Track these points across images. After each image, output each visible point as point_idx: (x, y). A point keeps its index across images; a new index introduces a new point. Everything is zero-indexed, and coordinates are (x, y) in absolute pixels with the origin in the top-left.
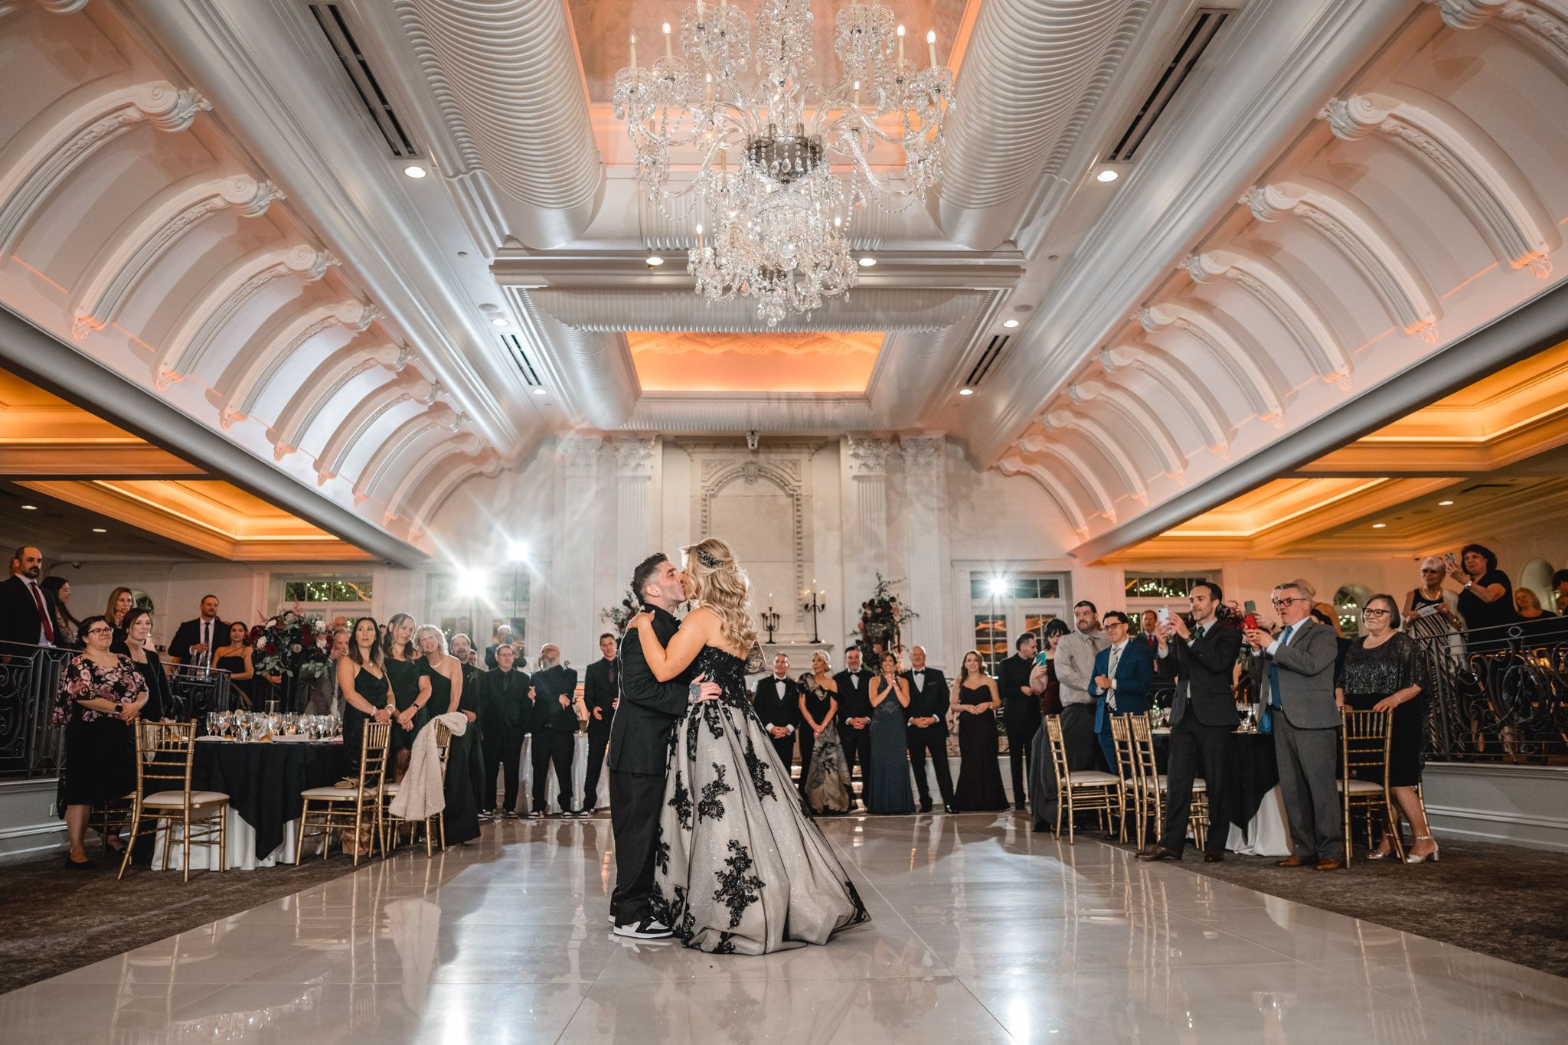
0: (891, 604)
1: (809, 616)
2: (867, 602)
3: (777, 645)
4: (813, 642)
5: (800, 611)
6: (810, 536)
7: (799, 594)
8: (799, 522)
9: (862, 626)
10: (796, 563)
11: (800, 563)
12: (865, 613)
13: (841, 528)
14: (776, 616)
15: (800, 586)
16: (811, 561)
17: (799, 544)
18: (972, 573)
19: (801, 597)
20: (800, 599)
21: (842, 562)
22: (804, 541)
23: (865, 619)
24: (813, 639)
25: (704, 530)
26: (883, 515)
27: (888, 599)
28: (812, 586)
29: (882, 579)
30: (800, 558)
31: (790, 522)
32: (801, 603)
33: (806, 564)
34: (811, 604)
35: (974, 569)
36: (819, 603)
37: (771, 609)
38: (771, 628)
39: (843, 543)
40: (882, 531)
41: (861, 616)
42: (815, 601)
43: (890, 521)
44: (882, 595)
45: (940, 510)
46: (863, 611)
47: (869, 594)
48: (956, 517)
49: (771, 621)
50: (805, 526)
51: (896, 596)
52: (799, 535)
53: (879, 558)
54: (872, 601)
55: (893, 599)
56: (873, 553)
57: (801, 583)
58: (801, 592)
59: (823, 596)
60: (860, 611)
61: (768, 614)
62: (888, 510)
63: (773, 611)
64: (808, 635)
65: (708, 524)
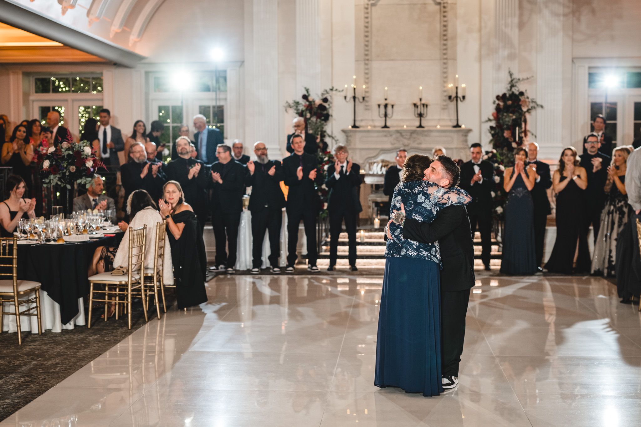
0: (520, 97)
1: (452, 105)
2: (500, 95)
3: (426, 129)
4: (454, 127)
5: (445, 102)
6: (454, 38)
7: (444, 87)
8: (445, 26)
9: (495, 115)
10: (443, 61)
11: (445, 61)
12: (498, 105)
13: (480, 30)
14: (425, 106)
15: (445, 80)
16: (455, 59)
17: (445, 45)
18: (590, 68)
19: (445, 89)
20: (445, 91)
21: (480, 59)
22: (449, 43)
23: (498, 109)
24: (455, 124)
25: (367, 34)
26: (516, 20)
27: (517, 93)
28: (455, 80)
29: (514, 77)
30: (445, 57)
31: (438, 26)
32: (445, 94)
33: (450, 62)
34: (454, 95)
35: (592, 65)
36: (460, 95)
37: (421, 100)
38: (420, 115)
39: (481, 45)
40: (514, 34)
41: (495, 107)
42: (457, 93)
43: (521, 26)
44: (513, 89)
45: (565, 15)
46: (497, 103)
47: (502, 89)
48: (579, 20)
49: (421, 109)
50: (450, 29)
51: (524, 91)
52: (445, 38)
53: (511, 57)
54: (504, 95)
55: (522, 94)
56: (506, 53)
57: (446, 77)
58: (445, 85)
59: (464, 89)
60: (494, 103)
61: (419, 104)
62: (521, 15)
63: (423, 102)
64: (451, 120)
65: (369, 29)
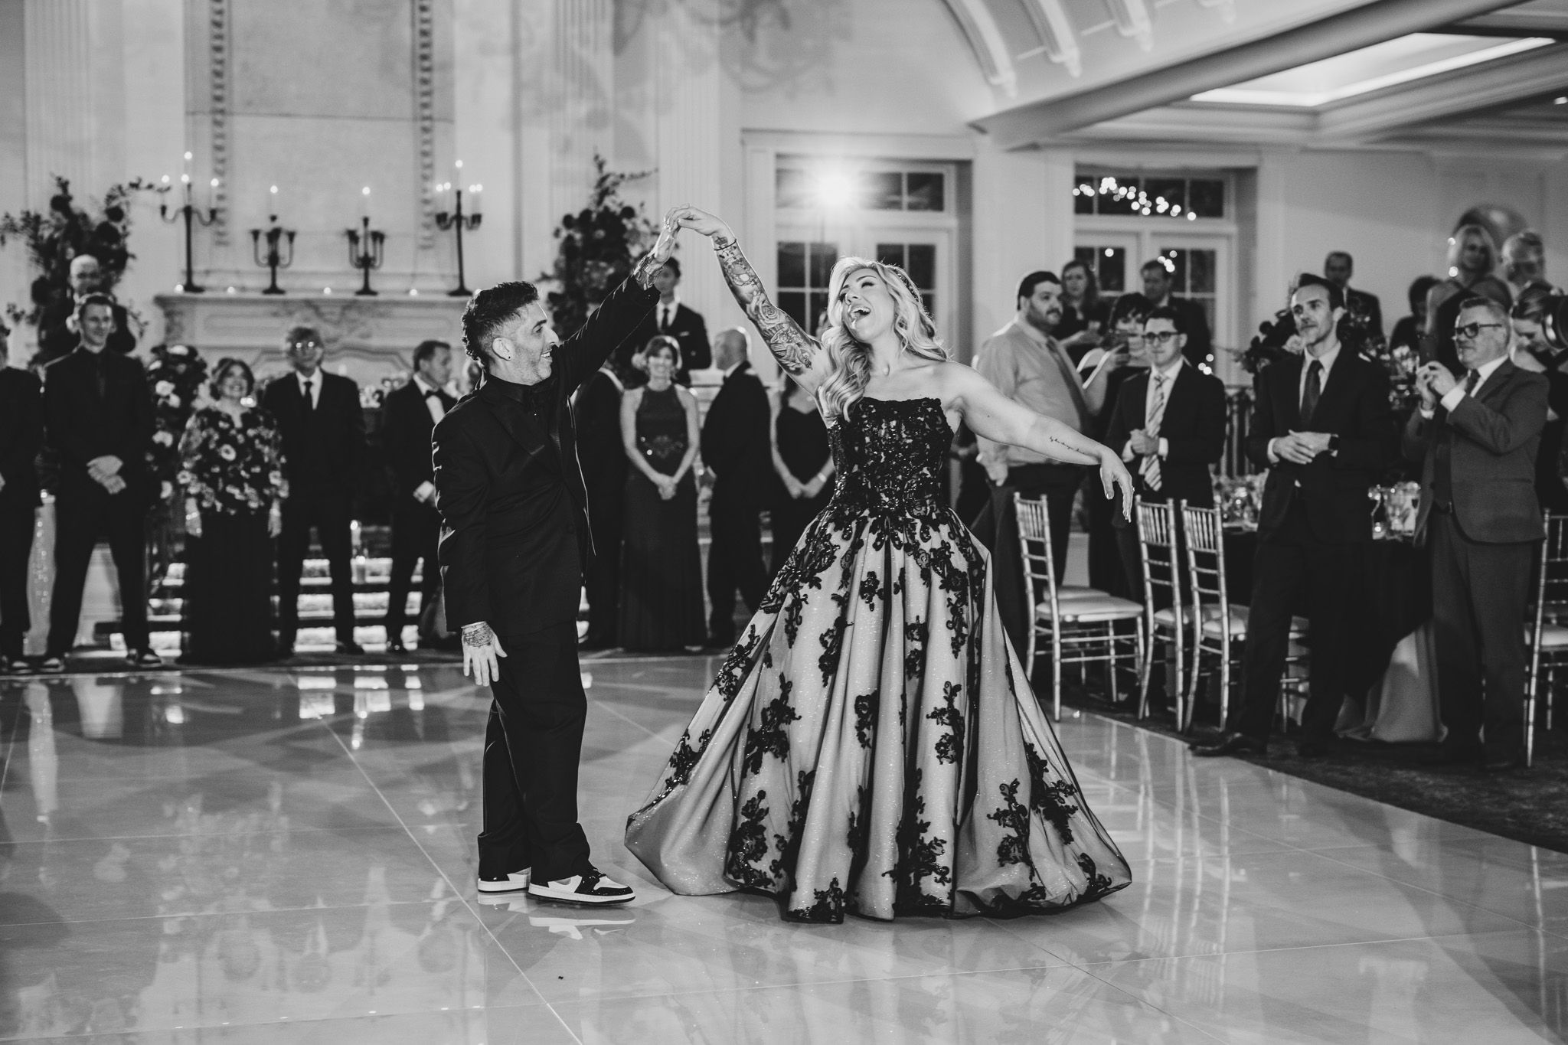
0: (625, 221)
1: (447, 238)
2: (576, 215)
3: (380, 297)
4: (453, 294)
5: (427, 226)
6: (448, 66)
7: (425, 191)
8: (424, 33)
9: (562, 265)
10: (420, 124)
11: (427, 124)
12: (570, 238)
13: (515, 48)
14: (378, 237)
15: (426, 172)
16: (449, 120)
17: (425, 82)
18: (779, 156)
19: (428, 196)
20: (426, 202)
21: (516, 122)
22: (436, 77)
23: (568, 247)
24: (456, 286)
25: (217, 43)
26: (607, 28)
27: (618, 210)
28: (453, 175)
29: (607, 169)
30: (427, 112)
31: (405, 34)
32: (428, 209)
33: (439, 127)
34: (452, 211)
35: (784, 149)
36: (467, 212)
37: (366, 221)
38: (366, 263)
39: (518, 87)
40: (603, 62)
41: (557, 243)
42: (459, 207)
43: (620, 42)
44: (608, 201)
45: (724, 23)
46: (564, 233)
47: (578, 200)
48: (751, 36)
49: (364, 247)
50: (437, 39)
51: (636, 207)
52: (426, 64)
53: (596, 120)
54: (586, 214)
55: (629, 212)
56: (583, 109)
57: (430, 166)
58: (428, 185)
59: (476, 198)
60: (557, 233)
61: (361, 232)
62: (618, 18)
63: (373, 226)
64: (443, 277)
65: (224, 31)
